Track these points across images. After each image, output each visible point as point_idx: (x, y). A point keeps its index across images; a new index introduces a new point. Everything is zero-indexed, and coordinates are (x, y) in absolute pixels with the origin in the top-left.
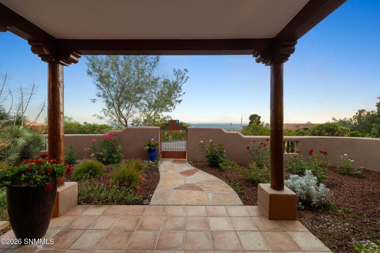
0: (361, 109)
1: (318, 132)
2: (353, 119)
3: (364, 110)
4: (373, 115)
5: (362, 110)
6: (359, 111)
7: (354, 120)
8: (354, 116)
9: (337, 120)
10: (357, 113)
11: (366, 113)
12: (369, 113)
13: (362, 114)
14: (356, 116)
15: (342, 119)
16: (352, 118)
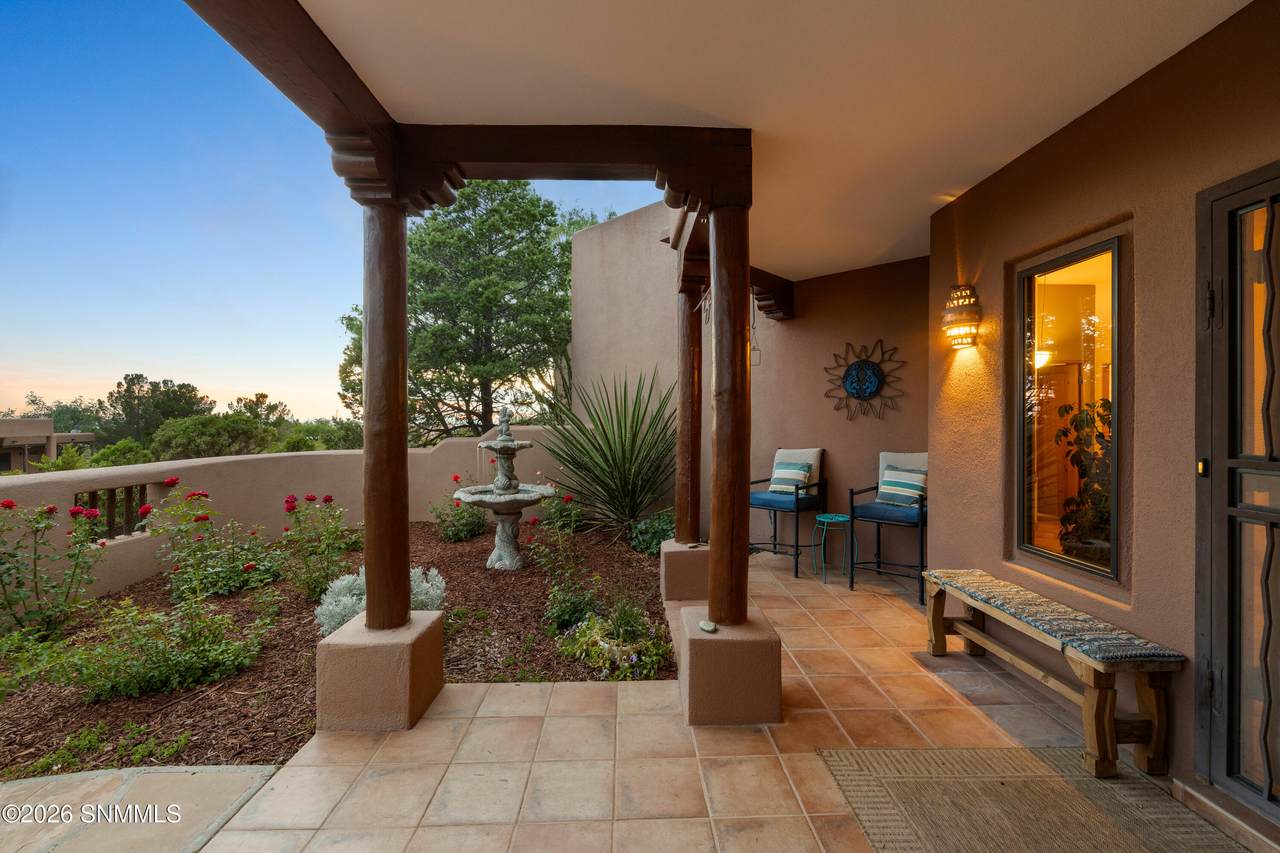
0: (132, 372)
1: (207, 444)
2: (107, 404)
3: (141, 376)
4: (167, 393)
5: (136, 375)
6: (125, 378)
7: (111, 405)
8: (111, 394)
9: (49, 404)
10: (119, 384)
11: (146, 387)
12: (155, 385)
13: (136, 389)
14: (119, 392)
15: (67, 400)
16: (106, 400)
